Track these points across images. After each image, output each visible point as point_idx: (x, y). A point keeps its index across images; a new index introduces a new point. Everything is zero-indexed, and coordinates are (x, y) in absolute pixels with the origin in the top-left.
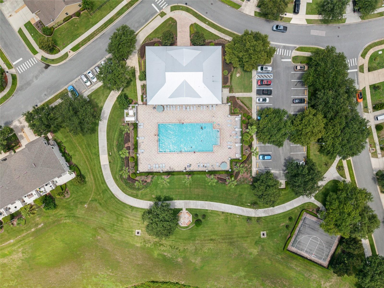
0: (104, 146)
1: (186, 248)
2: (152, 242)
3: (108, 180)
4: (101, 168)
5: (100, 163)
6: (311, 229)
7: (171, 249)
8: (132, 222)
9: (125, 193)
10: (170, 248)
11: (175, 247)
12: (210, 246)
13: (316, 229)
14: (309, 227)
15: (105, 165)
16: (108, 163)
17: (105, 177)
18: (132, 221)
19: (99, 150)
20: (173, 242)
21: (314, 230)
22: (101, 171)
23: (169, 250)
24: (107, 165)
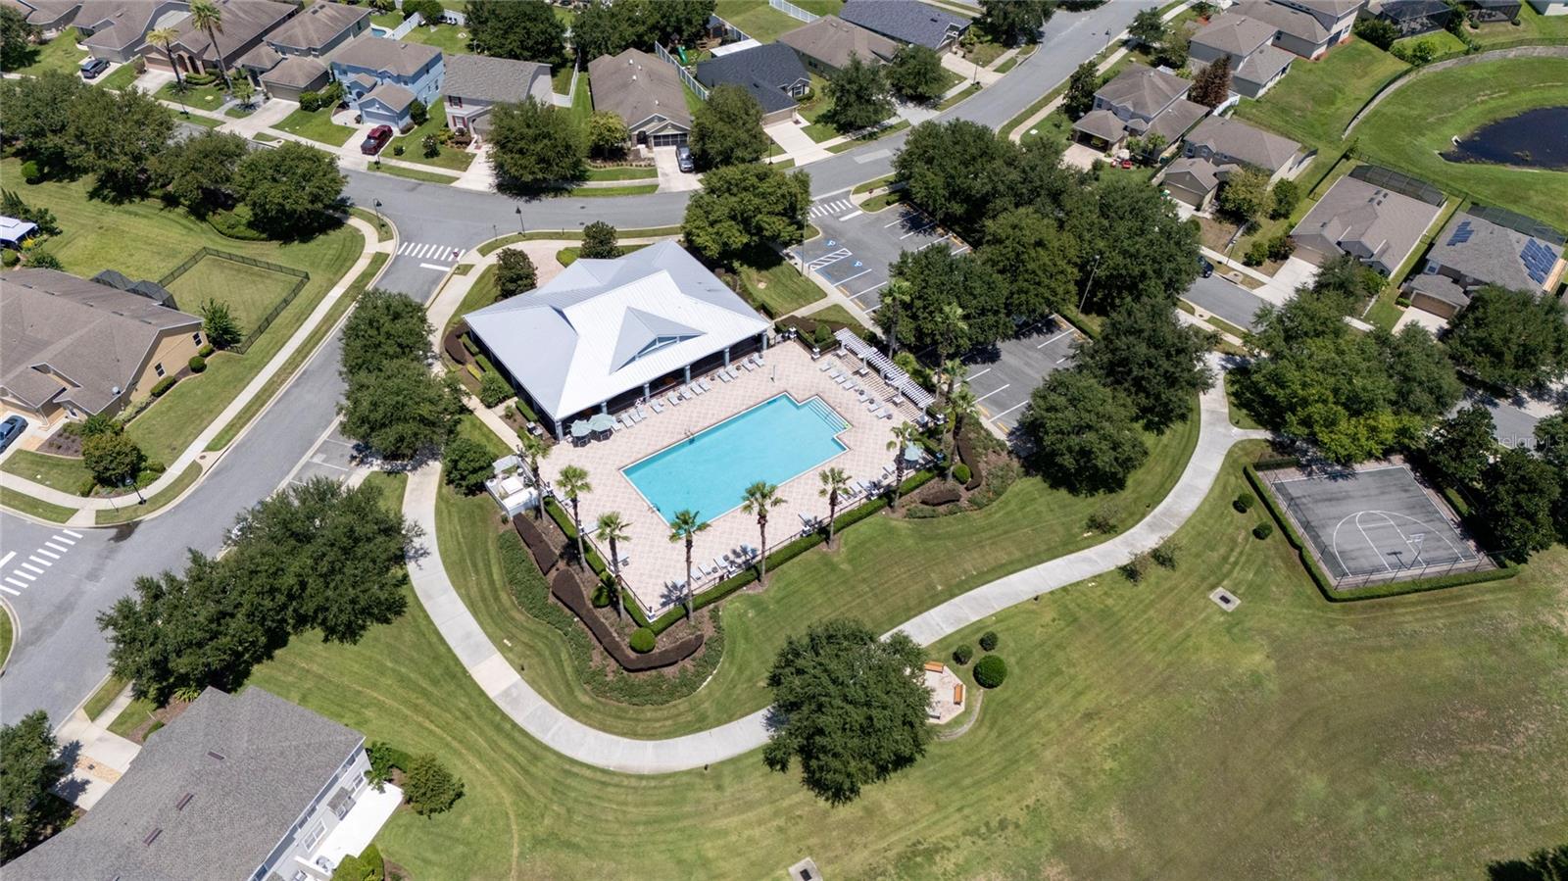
0: (468, 636)
1: (1030, 801)
2: (890, 867)
3: (549, 735)
4: (495, 708)
5: (482, 693)
6: (1327, 503)
7: (981, 842)
8: (750, 840)
9: (652, 736)
10: (975, 838)
11: (987, 824)
12: (1104, 740)
13: (1339, 495)
14: (1316, 501)
15: (509, 688)
16: (515, 677)
17: (531, 730)
18: (746, 833)
19: (455, 656)
20: (966, 811)
21: (1338, 499)
22: (505, 717)
23: (980, 853)
24: (515, 685)
